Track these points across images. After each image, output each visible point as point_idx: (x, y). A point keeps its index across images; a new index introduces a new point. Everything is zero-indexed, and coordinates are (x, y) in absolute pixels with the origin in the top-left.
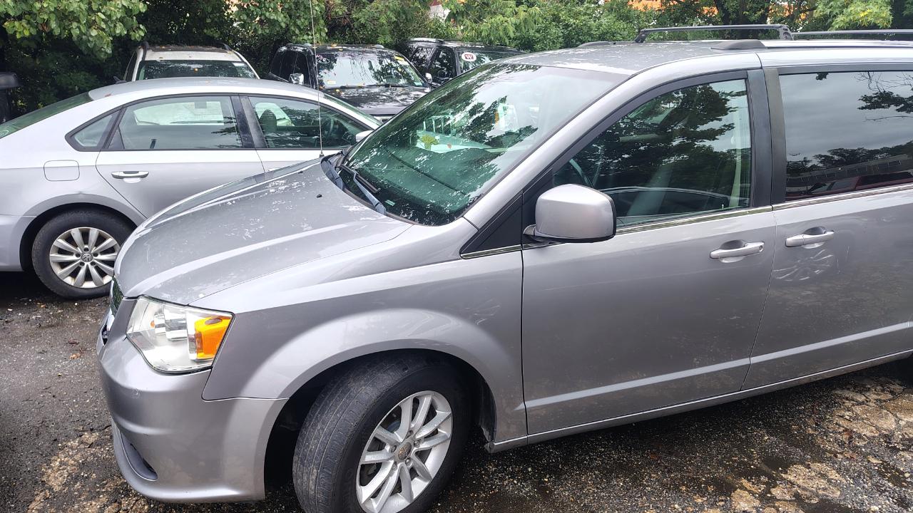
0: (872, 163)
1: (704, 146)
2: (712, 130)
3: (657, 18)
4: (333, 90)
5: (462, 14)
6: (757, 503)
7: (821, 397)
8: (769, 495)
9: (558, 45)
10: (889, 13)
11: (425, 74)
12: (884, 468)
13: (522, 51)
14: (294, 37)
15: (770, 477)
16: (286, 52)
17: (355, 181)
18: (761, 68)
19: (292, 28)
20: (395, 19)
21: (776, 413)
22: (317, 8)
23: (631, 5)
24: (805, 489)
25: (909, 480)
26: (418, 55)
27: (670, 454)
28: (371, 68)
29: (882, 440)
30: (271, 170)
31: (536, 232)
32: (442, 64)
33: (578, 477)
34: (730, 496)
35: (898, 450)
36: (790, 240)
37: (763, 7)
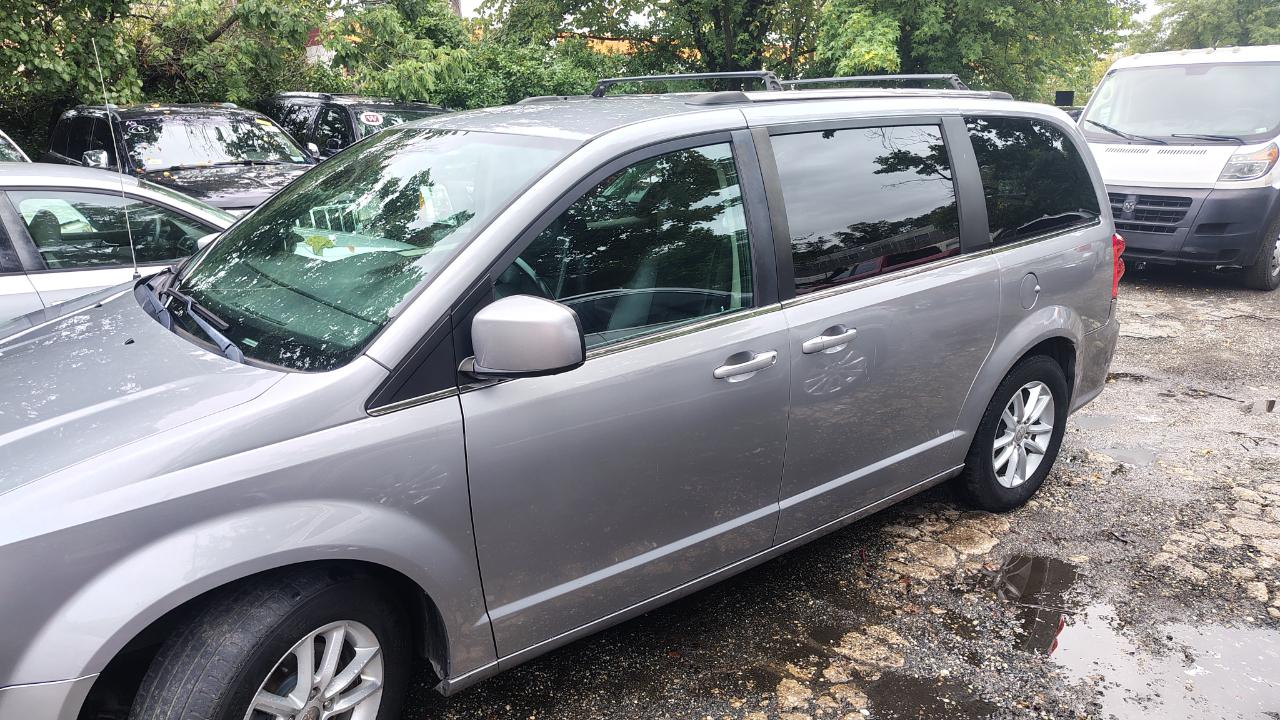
0: (896, 238)
1: (702, 229)
2: (708, 207)
3: (628, 64)
4: (159, 172)
5: (356, 57)
6: (809, 693)
7: (869, 538)
8: (822, 680)
9: (500, 101)
10: (896, 54)
11: (307, 145)
12: (950, 618)
13: (450, 109)
14: (86, 96)
15: (821, 655)
16: (75, 118)
17: (191, 313)
18: (748, 128)
19: (83, 82)
20: (251, 65)
21: (820, 568)
22: (122, 51)
23: (592, 48)
24: (863, 663)
25: (978, 628)
26: (294, 116)
27: (696, 646)
28: (221, 138)
29: (943, 583)
30: (54, 304)
31: (476, 366)
32: (333, 130)
33: (577, 704)
34: (775, 690)
35: (963, 592)
36: (807, 345)
37: (754, 49)
